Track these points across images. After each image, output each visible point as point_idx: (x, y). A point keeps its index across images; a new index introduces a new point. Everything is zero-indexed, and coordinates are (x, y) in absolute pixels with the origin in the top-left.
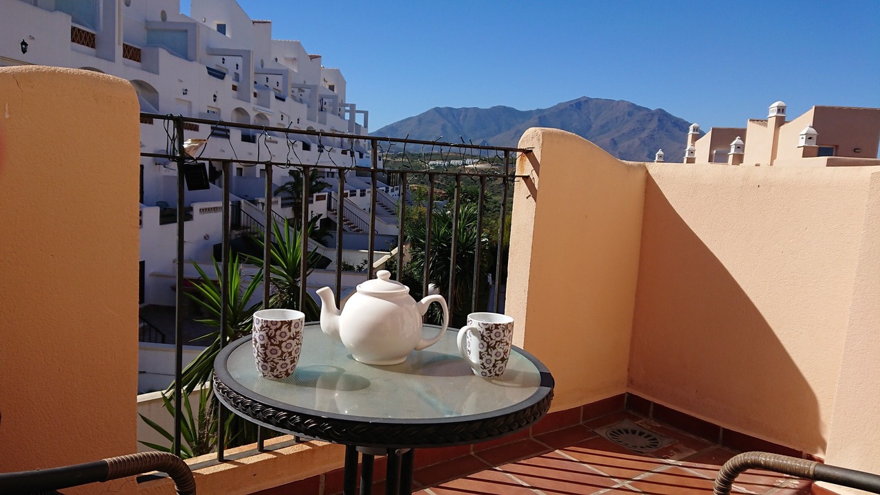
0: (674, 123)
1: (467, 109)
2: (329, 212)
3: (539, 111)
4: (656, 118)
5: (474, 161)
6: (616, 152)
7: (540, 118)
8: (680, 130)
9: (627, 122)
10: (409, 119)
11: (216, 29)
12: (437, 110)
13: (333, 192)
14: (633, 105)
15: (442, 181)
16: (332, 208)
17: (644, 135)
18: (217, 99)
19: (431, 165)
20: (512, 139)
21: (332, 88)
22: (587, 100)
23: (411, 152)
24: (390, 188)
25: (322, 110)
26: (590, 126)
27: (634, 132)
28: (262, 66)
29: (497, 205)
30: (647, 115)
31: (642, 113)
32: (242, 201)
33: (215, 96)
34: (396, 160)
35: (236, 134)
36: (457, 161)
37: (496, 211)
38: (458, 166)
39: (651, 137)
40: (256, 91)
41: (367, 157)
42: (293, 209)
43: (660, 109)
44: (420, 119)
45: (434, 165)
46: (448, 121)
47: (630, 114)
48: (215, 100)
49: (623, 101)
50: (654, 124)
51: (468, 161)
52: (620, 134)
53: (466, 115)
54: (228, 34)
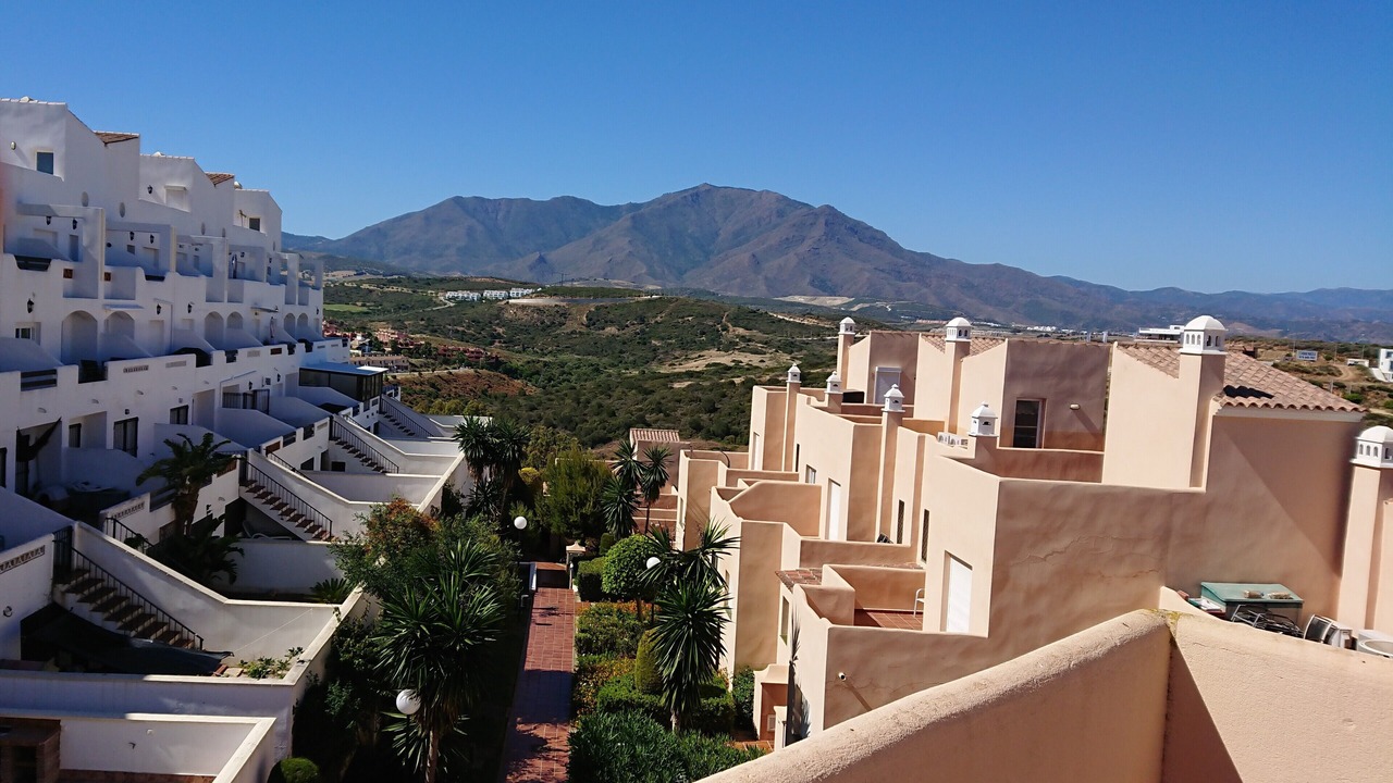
0: (851, 229)
1: (510, 201)
2: (243, 488)
3: (633, 207)
4: (822, 220)
5: (525, 292)
6: (760, 277)
7: (633, 218)
8: (860, 240)
9: (775, 226)
10: (408, 216)
11: (34, 167)
12: (458, 200)
13: (250, 450)
14: (785, 198)
15: (469, 327)
16: (249, 477)
17: (803, 248)
18: (35, 307)
19: (449, 299)
20: (589, 253)
21: (255, 224)
22: (710, 190)
23: (415, 275)
24: (362, 405)
25: (235, 277)
26: (717, 235)
27: (787, 244)
28: (122, 215)
29: (566, 369)
30: (808, 215)
31: (798, 212)
32: (76, 526)
33: (30, 303)
34: (386, 290)
35: (69, 375)
36: (494, 293)
37: (564, 380)
38: (497, 300)
39: (815, 251)
40: (108, 269)
41: (319, 347)
42: (172, 507)
43: (828, 206)
44: (428, 216)
45: (454, 298)
46: (478, 220)
47: (781, 214)
48: (30, 310)
49: (768, 192)
50: (818, 231)
51: (513, 292)
52: (765, 246)
53: (508, 212)
54: (57, 172)
